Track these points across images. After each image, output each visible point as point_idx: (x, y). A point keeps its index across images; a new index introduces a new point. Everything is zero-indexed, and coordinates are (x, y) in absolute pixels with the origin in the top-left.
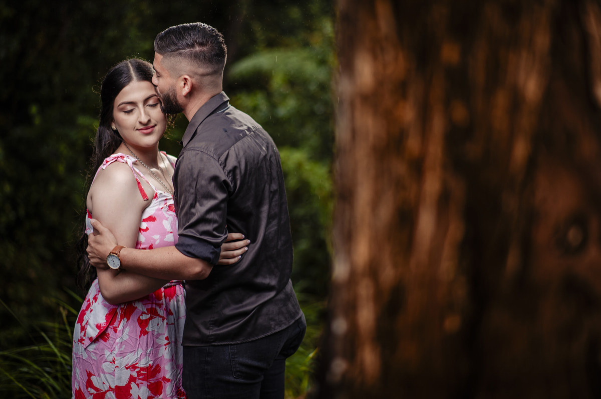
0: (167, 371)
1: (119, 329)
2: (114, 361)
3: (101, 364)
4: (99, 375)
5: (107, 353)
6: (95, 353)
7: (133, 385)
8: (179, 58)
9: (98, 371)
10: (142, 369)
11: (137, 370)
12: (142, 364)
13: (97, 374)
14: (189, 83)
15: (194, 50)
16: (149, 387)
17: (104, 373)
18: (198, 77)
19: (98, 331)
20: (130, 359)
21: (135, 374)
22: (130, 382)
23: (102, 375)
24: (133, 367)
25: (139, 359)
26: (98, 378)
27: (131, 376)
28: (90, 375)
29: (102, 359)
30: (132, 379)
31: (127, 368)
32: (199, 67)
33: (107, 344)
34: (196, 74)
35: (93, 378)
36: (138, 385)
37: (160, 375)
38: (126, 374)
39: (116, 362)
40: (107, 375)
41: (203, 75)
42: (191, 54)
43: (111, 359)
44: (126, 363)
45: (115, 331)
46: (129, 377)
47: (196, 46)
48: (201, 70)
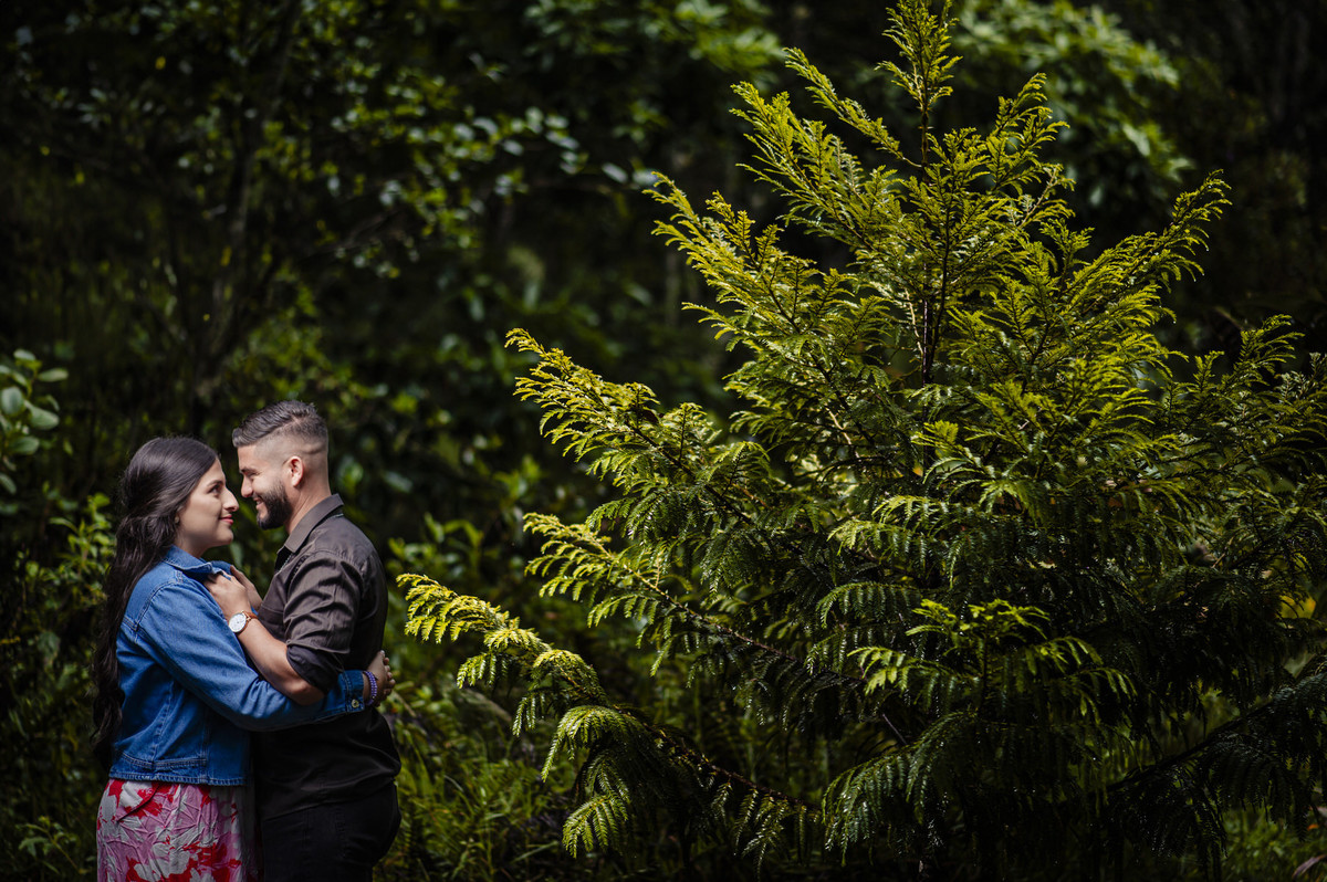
0: (235, 851)
1: (175, 797)
2: (168, 841)
3: (150, 846)
4: (147, 862)
5: (159, 830)
6: (140, 832)
7: (193, 872)
8: (280, 438)
9: (145, 855)
10: (205, 850)
11: (199, 851)
12: (204, 844)
13: (143, 862)
14: (299, 466)
15: (293, 424)
16: (213, 874)
17: (154, 857)
18: (308, 457)
19: (141, 799)
20: (190, 837)
21: (195, 857)
22: (189, 868)
23: (151, 861)
24: (193, 847)
25: (199, 838)
26: (146, 866)
27: (191, 860)
28: (132, 863)
29: (152, 839)
30: (192, 864)
31: (185, 850)
32: (306, 442)
33: (159, 818)
34: (305, 453)
35: (138, 868)
36: (199, 872)
37: (227, 859)
38: (185, 858)
39: (171, 842)
40: (158, 861)
41: (312, 453)
42: (292, 430)
43: (164, 837)
44: (184, 842)
45: (170, 800)
46: (187, 860)
47: (294, 418)
48: (309, 447)
